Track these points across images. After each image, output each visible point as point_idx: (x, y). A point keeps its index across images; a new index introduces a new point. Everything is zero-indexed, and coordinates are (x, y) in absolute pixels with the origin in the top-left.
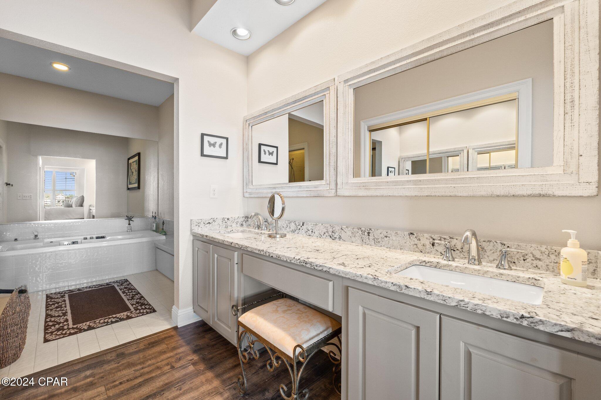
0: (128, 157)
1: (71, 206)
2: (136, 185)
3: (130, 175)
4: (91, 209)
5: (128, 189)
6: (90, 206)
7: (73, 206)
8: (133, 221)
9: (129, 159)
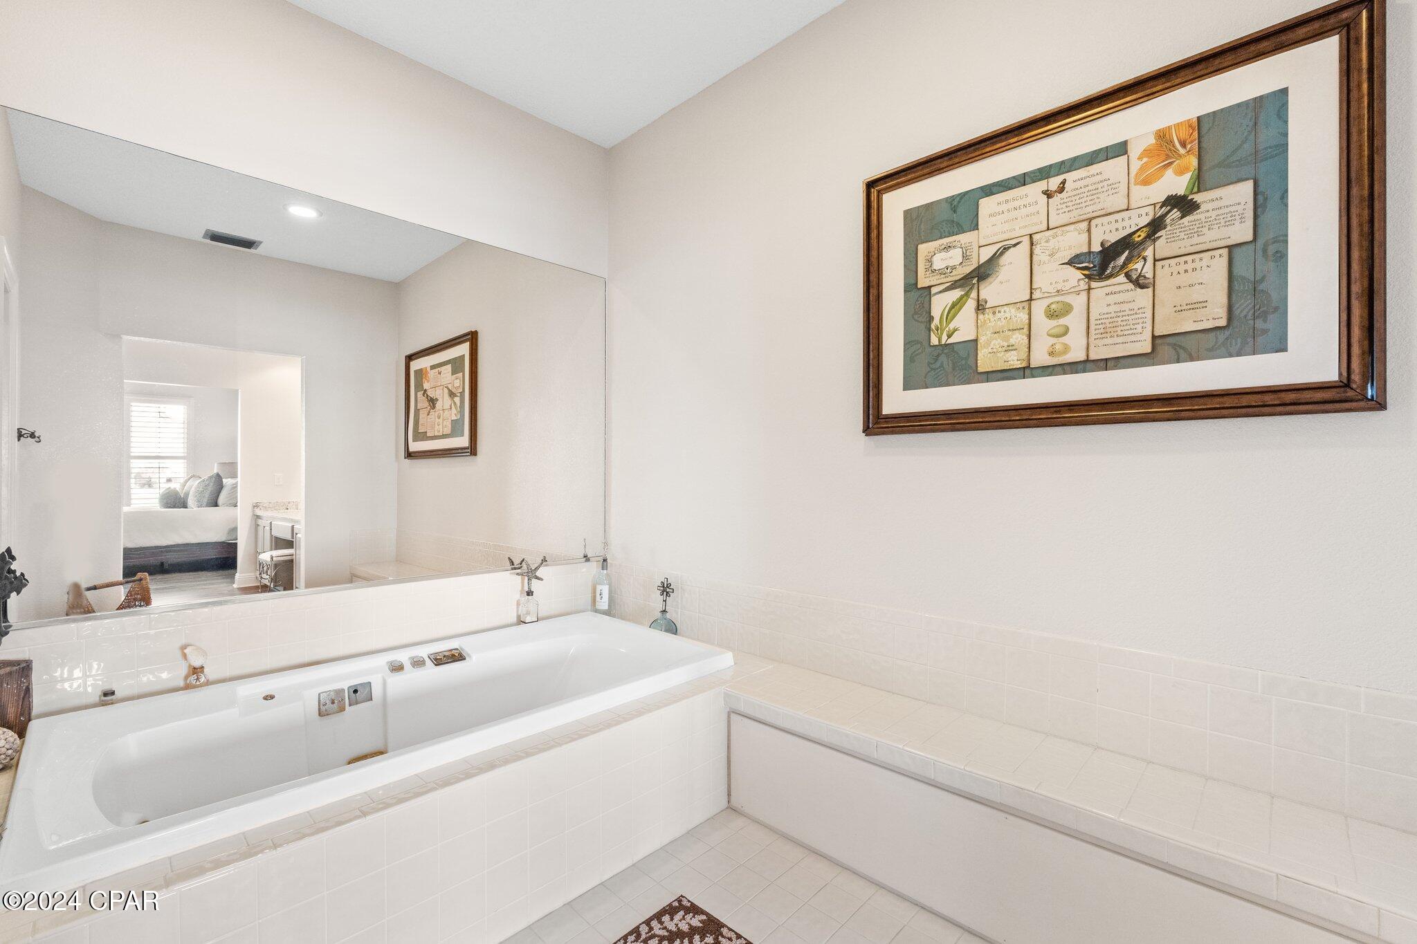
0: (408, 353)
1: (184, 505)
2: (463, 441)
3: (417, 411)
4: (258, 517)
5: (409, 455)
6: (256, 506)
7: (191, 501)
8: (542, 579)
9: (410, 358)
